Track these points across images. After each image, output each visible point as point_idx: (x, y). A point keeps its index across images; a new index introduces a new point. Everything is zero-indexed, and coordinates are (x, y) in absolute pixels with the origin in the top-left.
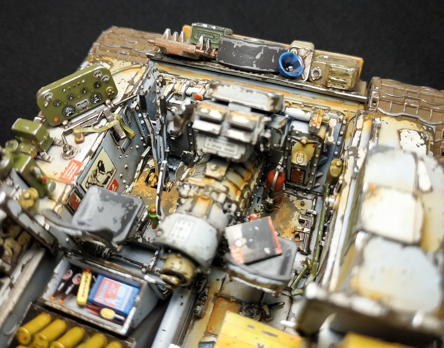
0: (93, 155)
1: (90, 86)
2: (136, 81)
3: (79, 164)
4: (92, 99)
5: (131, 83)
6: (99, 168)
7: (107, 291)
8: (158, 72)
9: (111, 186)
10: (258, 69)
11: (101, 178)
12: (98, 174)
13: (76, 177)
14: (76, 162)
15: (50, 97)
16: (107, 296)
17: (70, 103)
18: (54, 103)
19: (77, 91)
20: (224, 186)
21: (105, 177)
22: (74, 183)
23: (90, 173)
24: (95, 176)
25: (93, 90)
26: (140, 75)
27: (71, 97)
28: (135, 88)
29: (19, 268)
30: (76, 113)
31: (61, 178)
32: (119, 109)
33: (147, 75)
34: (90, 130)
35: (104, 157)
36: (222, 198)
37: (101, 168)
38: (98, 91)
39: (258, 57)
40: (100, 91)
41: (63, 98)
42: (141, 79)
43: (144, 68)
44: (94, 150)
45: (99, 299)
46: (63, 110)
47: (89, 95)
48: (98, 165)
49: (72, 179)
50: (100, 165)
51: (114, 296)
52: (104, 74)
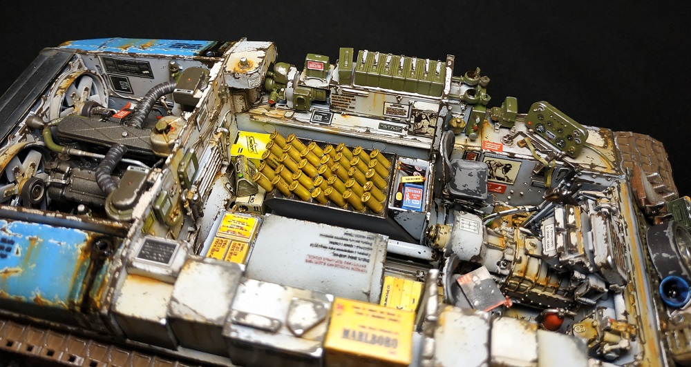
0: (512, 156)
1: (566, 133)
2: (596, 169)
3: (501, 150)
4: (558, 140)
5: (593, 166)
6: (505, 167)
7: (414, 193)
8: (617, 184)
9: (499, 186)
10: (654, 261)
11: (499, 172)
12: (501, 168)
13: (489, 151)
14: (501, 147)
15: (541, 110)
16: (410, 194)
17: (546, 126)
18: (540, 115)
19: (557, 125)
20: (521, 257)
21: (502, 176)
22: (484, 151)
23: (497, 160)
24: (498, 166)
25: (564, 137)
26: (605, 170)
27: (550, 124)
28: (588, 170)
29: (413, 137)
30: (542, 134)
31: (485, 142)
32: (562, 163)
33: (610, 177)
34: (532, 148)
35: (516, 166)
36: (509, 257)
37: (507, 169)
38: (566, 140)
39: (665, 255)
40: (568, 142)
41: (546, 120)
42: (602, 173)
43: (614, 172)
44: (516, 156)
45: (407, 190)
46: (539, 124)
47: (560, 136)
48: (507, 165)
49: (486, 149)
50: (508, 166)
51: (412, 198)
52: (580, 137)
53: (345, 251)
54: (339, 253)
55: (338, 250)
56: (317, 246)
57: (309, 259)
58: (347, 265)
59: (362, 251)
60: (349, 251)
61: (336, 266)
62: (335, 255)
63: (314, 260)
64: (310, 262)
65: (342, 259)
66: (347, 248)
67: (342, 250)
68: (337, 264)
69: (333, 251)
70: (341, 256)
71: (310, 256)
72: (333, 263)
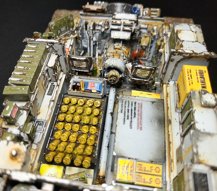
0: (72, 46)
4: (66, 28)
7: (91, 85)
13: (69, 53)
14: (67, 48)
15: (54, 25)
16: (91, 87)
17: (60, 29)
18: (55, 28)
19: (62, 23)
20: (122, 52)
25: (67, 24)
26: (79, 21)
27: (60, 26)
29: (59, 80)
30: (61, 33)
34: (68, 38)
35: (74, 48)
36: (122, 55)
38: (69, 24)
39: (124, 8)
44: (72, 44)
45: (89, 88)
51: (94, 87)
52: (71, 17)
53: (132, 112)
54: (133, 115)
55: (131, 115)
56: (131, 125)
57: (140, 129)
58: (140, 111)
59: (130, 105)
60: (132, 110)
61: (141, 116)
62: (135, 116)
63: (140, 126)
64: (141, 128)
65: (137, 113)
66: (130, 111)
67: (132, 114)
68: (140, 115)
69: (132, 118)
70: (135, 114)
71: (138, 128)
72: (140, 117)
